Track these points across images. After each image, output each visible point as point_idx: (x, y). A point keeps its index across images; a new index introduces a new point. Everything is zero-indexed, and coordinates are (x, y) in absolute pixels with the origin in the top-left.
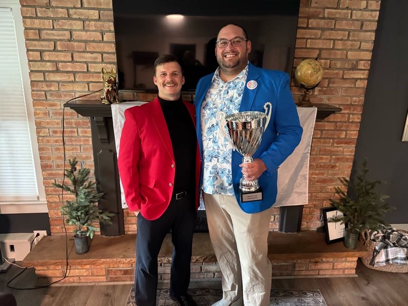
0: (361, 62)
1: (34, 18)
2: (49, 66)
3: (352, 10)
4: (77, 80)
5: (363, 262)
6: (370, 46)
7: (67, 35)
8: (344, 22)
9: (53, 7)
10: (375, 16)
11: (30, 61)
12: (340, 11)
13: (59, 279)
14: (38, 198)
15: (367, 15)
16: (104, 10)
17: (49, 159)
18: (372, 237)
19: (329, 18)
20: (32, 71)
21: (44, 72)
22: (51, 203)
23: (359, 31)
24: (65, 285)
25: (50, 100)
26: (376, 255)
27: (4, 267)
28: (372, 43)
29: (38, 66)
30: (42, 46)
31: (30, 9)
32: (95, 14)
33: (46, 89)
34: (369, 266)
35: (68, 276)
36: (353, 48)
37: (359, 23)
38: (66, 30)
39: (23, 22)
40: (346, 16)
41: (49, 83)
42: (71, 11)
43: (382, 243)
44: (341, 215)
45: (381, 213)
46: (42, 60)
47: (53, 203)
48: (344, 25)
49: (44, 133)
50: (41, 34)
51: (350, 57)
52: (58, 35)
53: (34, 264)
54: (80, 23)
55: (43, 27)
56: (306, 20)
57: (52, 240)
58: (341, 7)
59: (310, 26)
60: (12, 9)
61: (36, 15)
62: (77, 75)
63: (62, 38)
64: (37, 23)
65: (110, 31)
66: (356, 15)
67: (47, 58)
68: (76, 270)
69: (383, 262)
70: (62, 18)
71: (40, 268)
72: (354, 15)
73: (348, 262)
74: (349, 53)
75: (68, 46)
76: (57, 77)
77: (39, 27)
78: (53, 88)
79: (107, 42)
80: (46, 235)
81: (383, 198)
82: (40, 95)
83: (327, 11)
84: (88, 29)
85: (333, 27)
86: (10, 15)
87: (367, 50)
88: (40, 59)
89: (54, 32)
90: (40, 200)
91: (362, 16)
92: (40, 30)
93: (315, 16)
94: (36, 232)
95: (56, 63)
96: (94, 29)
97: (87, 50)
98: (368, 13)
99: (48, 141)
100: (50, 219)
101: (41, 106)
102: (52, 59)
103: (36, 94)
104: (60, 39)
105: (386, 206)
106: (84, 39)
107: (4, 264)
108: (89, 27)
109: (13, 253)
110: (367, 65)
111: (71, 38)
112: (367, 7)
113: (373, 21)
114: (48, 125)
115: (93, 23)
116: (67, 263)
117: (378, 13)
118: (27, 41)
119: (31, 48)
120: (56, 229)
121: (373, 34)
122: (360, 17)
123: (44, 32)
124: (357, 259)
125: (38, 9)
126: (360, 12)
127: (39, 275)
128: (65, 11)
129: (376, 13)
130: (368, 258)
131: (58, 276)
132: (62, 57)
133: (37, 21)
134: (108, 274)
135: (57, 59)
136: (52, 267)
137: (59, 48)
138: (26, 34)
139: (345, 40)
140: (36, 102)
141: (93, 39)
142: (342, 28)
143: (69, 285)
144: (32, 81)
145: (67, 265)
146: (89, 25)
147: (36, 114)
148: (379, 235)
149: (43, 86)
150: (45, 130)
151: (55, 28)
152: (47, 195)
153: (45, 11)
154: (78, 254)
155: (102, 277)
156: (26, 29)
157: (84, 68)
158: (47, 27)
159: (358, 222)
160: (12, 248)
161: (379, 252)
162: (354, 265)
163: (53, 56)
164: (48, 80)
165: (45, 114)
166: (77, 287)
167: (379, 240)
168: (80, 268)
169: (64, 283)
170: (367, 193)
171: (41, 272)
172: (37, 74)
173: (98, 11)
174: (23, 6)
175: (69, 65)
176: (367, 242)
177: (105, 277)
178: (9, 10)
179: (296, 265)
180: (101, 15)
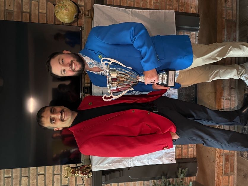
16: (21, 173)
32: (24, 180)
56: (24, 14)
59: (28, 11)
65: (37, 169)
79: (45, 171)
93: (20, 6)
96: (35, 181)
108: (34, 184)
115: (31, 182)
134: (227, 174)
141: (43, 182)
146: (32, 184)
155: (230, 179)
173: (22, 178)
177: (230, 177)
179: (227, 19)
180: (25, 176)
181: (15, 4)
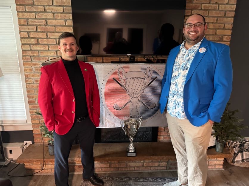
0: (225, 36)
1: (24, 12)
2: (33, 41)
3: (219, 4)
4: (50, 49)
5: (227, 161)
6: (230, 26)
7: (44, 22)
8: (214, 12)
9: (35, 5)
10: (234, 8)
11: (21, 38)
12: (211, 5)
13: (39, 171)
14: (27, 121)
15: (228, 7)
16: (66, 6)
17: (33, 97)
18: (233, 145)
19: (205, 10)
20: (22, 44)
21: (30, 45)
22: (34, 124)
23: (223, 17)
24: (43, 174)
25: (33, 62)
26: (236, 157)
27: (6, 163)
28: (232, 25)
29: (26, 41)
30: (29, 29)
31: (21, 6)
32: (60, 9)
33: (31, 55)
34: (231, 164)
35: (44, 169)
36: (220, 28)
37: (224, 12)
38: (43, 19)
39: (17, 14)
40: (215, 8)
41: (33, 51)
42: (46, 8)
43: (239, 149)
44: (213, 132)
45: (239, 130)
46: (29, 37)
47: (35, 124)
48: (214, 13)
49: (30, 82)
50: (28, 21)
51: (218, 33)
52: (38, 22)
53: (24, 162)
54: (52, 15)
55: (29, 18)
56: (190, 11)
57: (35, 147)
58: (212, 3)
60: (11, 7)
61: (25, 10)
62: (50, 46)
63: (41, 24)
64: (26, 15)
65: (70, 19)
66: (221, 8)
67: (32, 36)
68: (50, 165)
69: (240, 161)
70: (41, 12)
71: (27, 164)
72: (220, 7)
73: (218, 161)
74: (218, 31)
75: (44, 29)
76: (38, 48)
77: (27, 17)
78: (35, 55)
79: (68, 26)
80: (31, 143)
81: (240, 121)
82: (28, 59)
83: (203, 5)
84: (57, 18)
85: (207, 15)
86: (10, 10)
87: (229, 29)
88: (28, 37)
89: (36, 20)
90: (28, 122)
91: (225, 8)
92: (27, 19)
93: (196, 8)
94: (25, 142)
95: (37, 39)
96: (60, 18)
97: (56, 31)
98: (229, 6)
99: (33, 87)
100: (34, 134)
101: (28, 65)
102: (35, 37)
103: (25, 58)
104: (40, 25)
105: (241, 126)
106: (54, 24)
107: (6, 162)
108: (57, 17)
109: (11, 155)
110: (229, 38)
111: (46, 24)
112: (228, 2)
113: (232, 11)
114: (32, 77)
115: (59, 14)
116: (44, 161)
117: (235, 6)
118: (20, 26)
119: (22, 30)
120: (38, 140)
121: (233, 19)
122: (224, 8)
123: (30, 20)
124: (223, 159)
125: (26, 6)
126: (224, 5)
127: (27, 168)
128: (42, 7)
129: (234, 6)
130: (231, 159)
131: (38, 169)
132: (41, 35)
133: (26, 14)
135: (37, 37)
136: (35, 163)
137: (39, 30)
138: (19, 22)
139: (215, 23)
140: (25, 63)
141: (59, 24)
142: (213, 15)
143: (45, 174)
144: (23, 50)
145: (44, 162)
146: (57, 16)
147: (25, 70)
148: (237, 144)
149: (30, 53)
150: (31, 80)
151: (37, 18)
152: (32, 119)
153: (30, 8)
154: (50, 155)
156: (19, 19)
157: (54, 42)
158: (31, 17)
159: (224, 136)
160: (11, 151)
161: (237, 155)
162: (222, 162)
163: (36, 35)
164: (32, 49)
165: (31, 70)
166: (50, 175)
167: (237, 147)
168: (52, 164)
169: (42, 173)
170: (230, 118)
171: (28, 166)
172: (26, 46)
173: (62, 8)
174: (17, 5)
175: (45, 40)
176: (230, 148)
178: (9, 7)
180: (64, 9)
181: (198, 5)
